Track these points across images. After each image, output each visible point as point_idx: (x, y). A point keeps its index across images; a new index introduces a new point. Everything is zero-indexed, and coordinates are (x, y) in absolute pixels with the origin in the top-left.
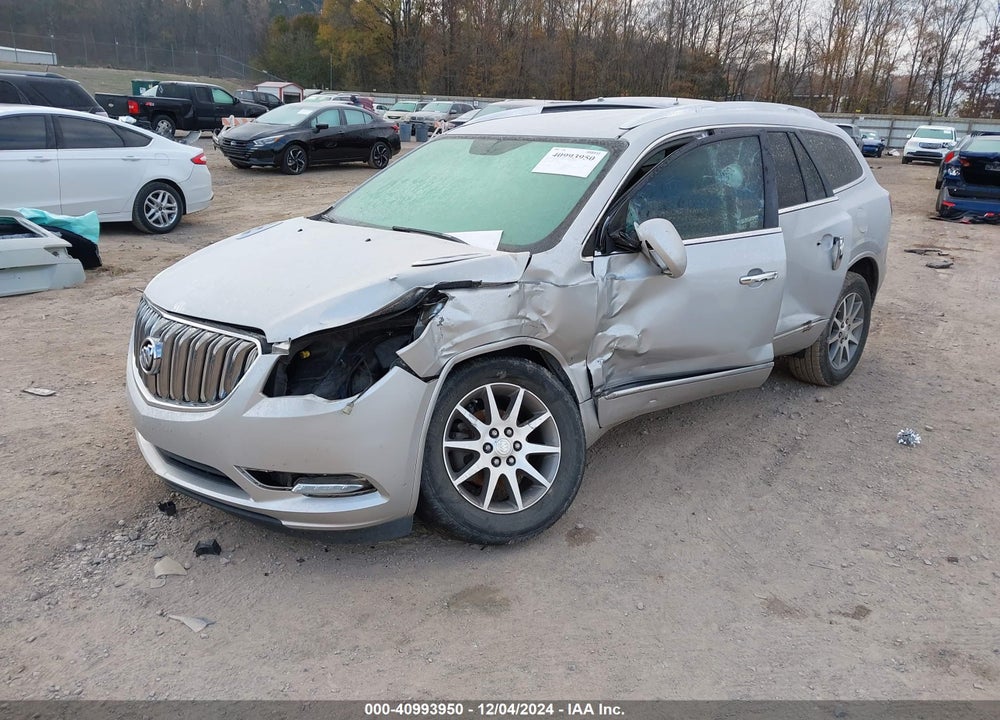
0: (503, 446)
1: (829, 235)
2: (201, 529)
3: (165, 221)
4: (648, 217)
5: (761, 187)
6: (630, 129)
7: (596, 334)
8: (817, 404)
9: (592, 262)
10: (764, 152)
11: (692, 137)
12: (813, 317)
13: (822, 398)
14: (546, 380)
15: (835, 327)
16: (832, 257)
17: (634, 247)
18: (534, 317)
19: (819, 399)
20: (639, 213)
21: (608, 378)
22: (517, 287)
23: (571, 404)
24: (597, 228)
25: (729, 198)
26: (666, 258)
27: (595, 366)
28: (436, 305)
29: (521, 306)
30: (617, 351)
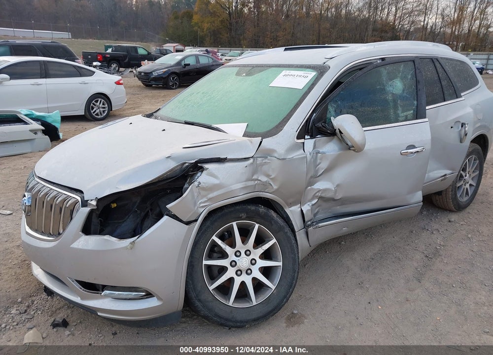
0: (243, 262)
1: (459, 122)
2: (63, 307)
3: (101, 114)
4: (341, 113)
5: (415, 93)
6: (331, 58)
7: (306, 188)
8: (449, 223)
9: (304, 143)
10: (417, 71)
11: (371, 63)
12: (448, 172)
13: (453, 220)
14: (272, 218)
15: (461, 176)
16: (460, 135)
17: (332, 133)
18: (264, 179)
19: (451, 220)
20: (335, 111)
21: (315, 215)
22: (251, 160)
23: (290, 234)
24: (307, 121)
25: (395, 101)
26: (352, 140)
27: (306, 208)
28: (197, 173)
29: (255, 172)
30: (320, 198)
